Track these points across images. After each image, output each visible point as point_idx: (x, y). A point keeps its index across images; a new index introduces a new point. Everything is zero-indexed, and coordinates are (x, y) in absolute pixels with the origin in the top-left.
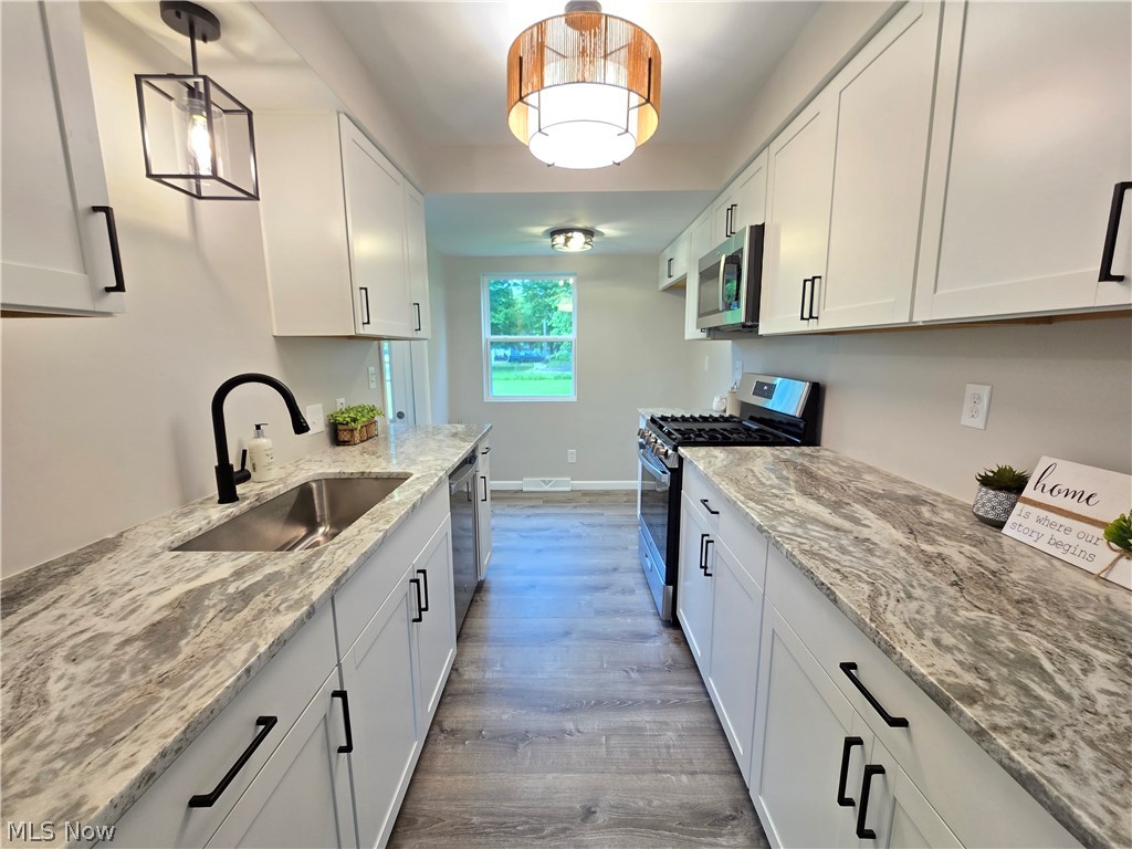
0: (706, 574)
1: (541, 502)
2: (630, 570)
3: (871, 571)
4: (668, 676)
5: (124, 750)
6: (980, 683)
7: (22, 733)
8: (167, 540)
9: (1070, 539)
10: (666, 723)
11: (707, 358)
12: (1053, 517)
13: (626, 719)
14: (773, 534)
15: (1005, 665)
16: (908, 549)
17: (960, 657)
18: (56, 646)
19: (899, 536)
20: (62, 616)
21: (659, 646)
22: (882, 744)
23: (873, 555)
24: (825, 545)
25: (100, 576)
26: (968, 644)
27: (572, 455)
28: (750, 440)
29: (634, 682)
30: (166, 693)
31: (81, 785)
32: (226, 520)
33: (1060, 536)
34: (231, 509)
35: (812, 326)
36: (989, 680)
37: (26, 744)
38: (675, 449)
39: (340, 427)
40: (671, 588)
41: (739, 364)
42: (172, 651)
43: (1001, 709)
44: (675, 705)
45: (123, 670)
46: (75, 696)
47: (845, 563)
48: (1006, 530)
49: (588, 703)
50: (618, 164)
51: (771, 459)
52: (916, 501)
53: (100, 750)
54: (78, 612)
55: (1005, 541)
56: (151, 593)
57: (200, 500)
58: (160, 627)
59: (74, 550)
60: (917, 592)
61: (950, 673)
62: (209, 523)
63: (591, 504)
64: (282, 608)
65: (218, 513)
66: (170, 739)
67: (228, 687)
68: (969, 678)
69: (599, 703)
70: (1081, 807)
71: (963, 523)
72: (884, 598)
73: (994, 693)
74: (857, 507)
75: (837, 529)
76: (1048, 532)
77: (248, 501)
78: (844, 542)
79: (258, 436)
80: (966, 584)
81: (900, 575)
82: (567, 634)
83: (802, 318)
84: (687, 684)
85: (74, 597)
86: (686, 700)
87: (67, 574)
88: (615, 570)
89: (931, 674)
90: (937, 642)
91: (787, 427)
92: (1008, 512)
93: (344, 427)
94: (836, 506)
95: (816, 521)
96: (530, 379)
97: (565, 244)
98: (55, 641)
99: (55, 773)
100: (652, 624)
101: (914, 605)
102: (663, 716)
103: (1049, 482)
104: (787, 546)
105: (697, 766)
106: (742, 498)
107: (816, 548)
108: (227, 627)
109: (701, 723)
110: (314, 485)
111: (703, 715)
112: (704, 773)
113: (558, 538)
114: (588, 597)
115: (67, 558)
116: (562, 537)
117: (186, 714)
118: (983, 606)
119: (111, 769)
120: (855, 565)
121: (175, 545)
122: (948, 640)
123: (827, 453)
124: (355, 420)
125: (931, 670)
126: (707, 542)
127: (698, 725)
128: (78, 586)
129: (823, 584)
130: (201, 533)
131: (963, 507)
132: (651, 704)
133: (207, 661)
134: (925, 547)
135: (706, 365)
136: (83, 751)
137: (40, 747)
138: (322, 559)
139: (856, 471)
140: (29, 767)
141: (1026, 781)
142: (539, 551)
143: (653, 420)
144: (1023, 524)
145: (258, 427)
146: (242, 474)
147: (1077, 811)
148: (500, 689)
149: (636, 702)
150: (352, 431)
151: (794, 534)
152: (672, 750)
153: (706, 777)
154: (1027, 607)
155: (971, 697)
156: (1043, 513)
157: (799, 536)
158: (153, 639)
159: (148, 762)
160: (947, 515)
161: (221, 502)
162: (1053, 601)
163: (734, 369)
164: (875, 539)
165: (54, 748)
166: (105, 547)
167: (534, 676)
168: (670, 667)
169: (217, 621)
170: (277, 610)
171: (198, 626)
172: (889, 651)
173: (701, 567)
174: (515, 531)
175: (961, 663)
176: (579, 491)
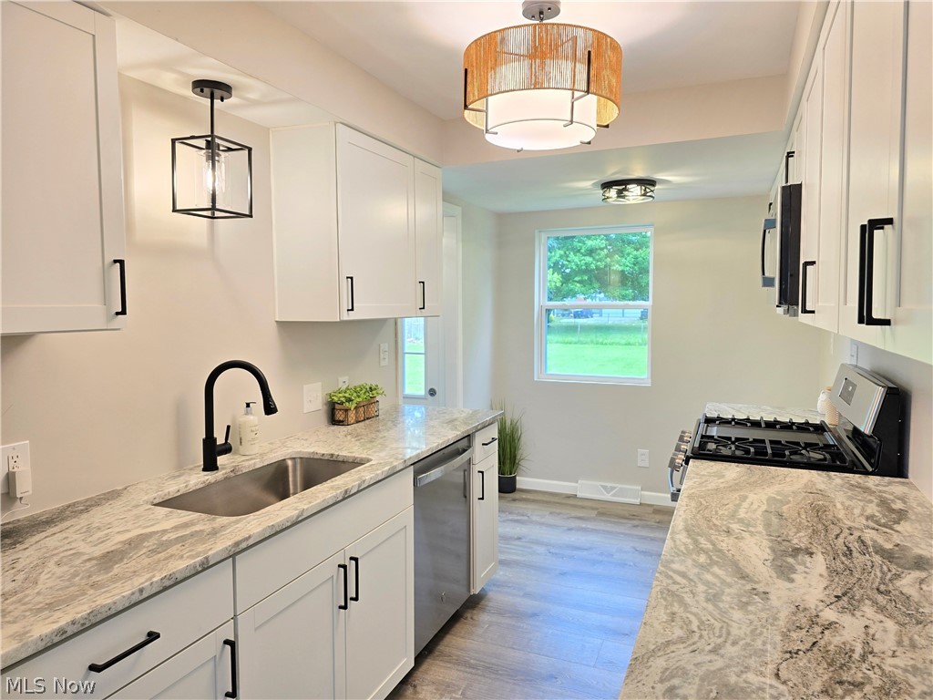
3: (711, 622)
5: (58, 614)
7: (20, 595)
8: (151, 496)
18: (54, 555)
19: (815, 597)
20: (67, 538)
24: (700, 589)
25: (97, 516)
27: (643, 457)
30: (91, 592)
31: (32, 625)
32: (202, 486)
34: (211, 477)
37: (20, 601)
38: (687, 461)
39: (337, 406)
42: (108, 569)
45: (78, 575)
46: (50, 584)
47: (692, 610)
52: (921, 564)
53: (47, 612)
54: (75, 537)
56: (119, 532)
57: (192, 466)
58: (111, 554)
59: (94, 495)
62: (186, 486)
64: (185, 556)
65: (198, 478)
66: (80, 615)
67: (124, 597)
72: (682, 646)
77: (224, 472)
78: (731, 590)
79: (247, 413)
85: (78, 527)
87: (82, 512)
93: (340, 406)
94: (791, 553)
98: (56, 552)
99: (25, 617)
107: (684, 590)
108: (147, 561)
110: (290, 463)
113: (594, 562)
114: (598, 641)
115: (87, 500)
116: (600, 562)
117: (94, 605)
119: (47, 622)
121: (157, 501)
124: (349, 400)
128: (83, 521)
130: (179, 494)
133: (121, 579)
134: (828, 612)
136: (40, 610)
137: (24, 604)
138: (238, 526)
140: (16, 611)
145: (248, 405)
146: (223, 447)
150: (347, 410)
151: (682, 573)
157: (685, 576)
158: (102, 561)
159: (64, 623)
161: (204, 470)
165: (30, 606)
166: (113, 495)
169: (143, 557)
170: (182, 557)
171: (131, 557)
174: (546, 545)
176: (649, 505)
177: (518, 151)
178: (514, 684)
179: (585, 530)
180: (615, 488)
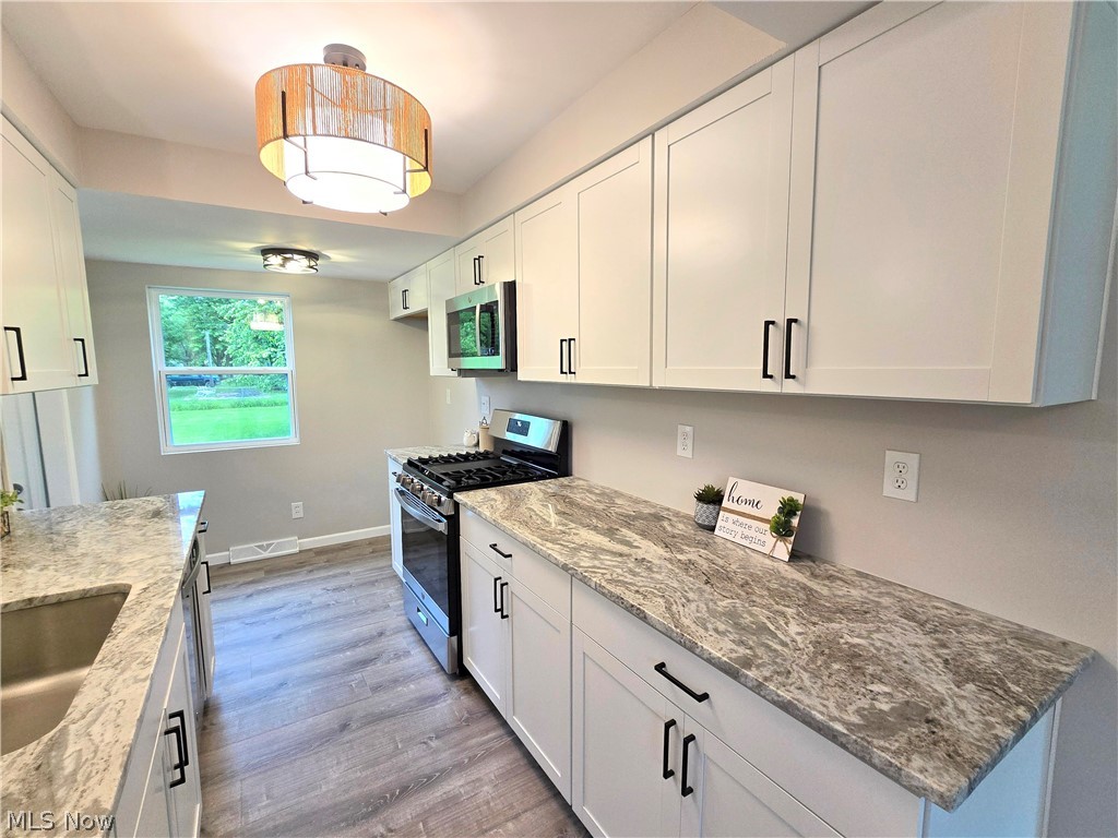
0: (503, 617)
1: (262, 574)
2: (398, 631)
3: (658, 586)
4: (467, 731)
6: (748, 651)
9: (751, 533)
10: (479, 780)
11: (448, 391)
12: (741, 519)
13: (438, 794)
14: (580, 570)
15: (754, 634)
16: (670, 560)
17: (732, 638)
19: (661, 551)
21: (451, 704)
22: (691, 718)
23: (653, 572)
24: (619, 571)
26: (732, 626)
27: (297, 510)
28: (517, 477)
29: (436, 751)
33: (747, 532)
35: (569, 379)
36: (751, 648)
38: (450, 496)
40: (455, 638)
41: (485, 399)
43: (763, 665)
44: (483, 758)
47: (640, 584)
48: (716, 532)
49: (392, 796)
50: (385, 214)
51: (541, 495)
52: (658, 518)
55: (718, 540)
60: (691, 595)
61: (732, 651)
63: (330, 564)
68: (742, 651)
69: (405, 790)
70: (815, 709)
71: (690, 531)
72: (675, 606)
73: (756, 656)
74: (624, 531)
75: (621, 555)
76: (739, 530)
78: (631, 565)
80: (713, 580)
81: (676, 585)
82: (344, 727)
83: (562, 372)
84: (487, 732)
86: (491, 748)
88: (381, 634)
89: (723, 655)
90: (716, 630)
91: (535, 458)
92: (716, 519)
94: (610, 533)
95: (604, 551)
96: (194, 408)
97: (283, 265)
100: (437, 683)
101: (693, 606)
102: (474, 774)
103: (735, 495)
104: (594, 579)
105: (519, 808)
106: (539, 540)
107: (615, 575)
109: (511, 764)
111: (511, 756)
112: (526, 811)
113: (299, 615)
114: (358, 676)
116: (305, 612)
118: (727, 595)
120: (647, 584)
122: (722, 627)
123: (581, 482)
125: (722, 652)
126: (500, 585)
127: (509, 767)
129: (633, 606)
131: (687, 517)
132: (460, 767)
134: (679, 557)
135: (448, 398)
138: (71, 749)
139: (609, 496)
141: (787, 707)
142: (279, 637)
143: (410, 463)
144: (726, 525)
147: (814, 712)
148: (275, 827)
149: (443, 771)
151: (594, 567)
152: (492, 804)
153: (528, 814)
154: (747, 588)
155: (747, 663)
156: (736, 517)
157: (599, 568)
160: (681, 526)
162: (757, 579)
163: (481, 404)
164: (648, 558)
167: (317, 792)
168: (467, 720)
172: (691, 647)
173: (496, 610)
174: (238, 618)
175: (733, 641)
176: (310, 550)
177: (304, 202)
178: (316, 753)
179: (266, 591)
180: (271, 544)
